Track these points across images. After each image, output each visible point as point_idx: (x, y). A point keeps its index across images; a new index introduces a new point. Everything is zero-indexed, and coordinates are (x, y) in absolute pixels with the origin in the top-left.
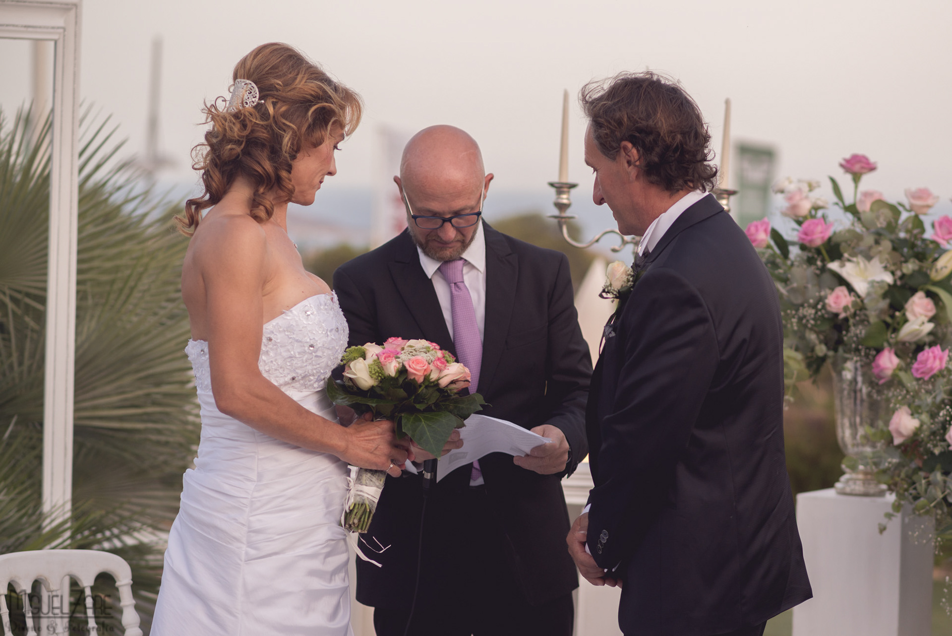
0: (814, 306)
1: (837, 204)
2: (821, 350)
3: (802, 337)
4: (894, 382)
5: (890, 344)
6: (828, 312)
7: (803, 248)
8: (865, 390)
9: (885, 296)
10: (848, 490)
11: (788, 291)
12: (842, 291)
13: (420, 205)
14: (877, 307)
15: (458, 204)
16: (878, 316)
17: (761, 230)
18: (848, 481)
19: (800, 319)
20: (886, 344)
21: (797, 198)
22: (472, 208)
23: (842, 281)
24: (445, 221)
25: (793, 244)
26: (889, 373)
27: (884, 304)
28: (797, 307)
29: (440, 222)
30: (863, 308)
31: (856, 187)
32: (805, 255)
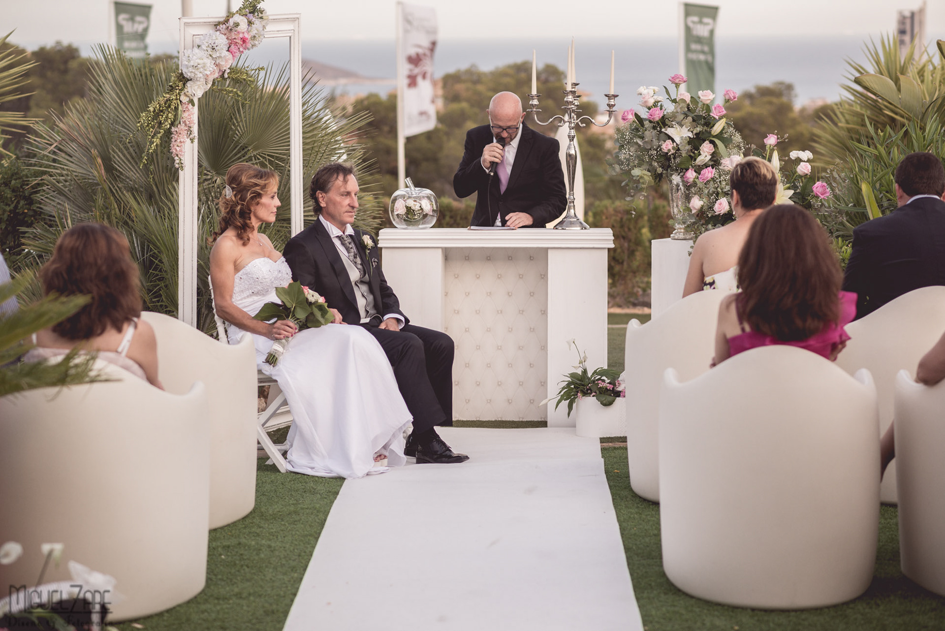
0: (656, 150)
1: (668, 99)
2: (659, 170)
3: (651, 165)
4: (694, 184)
5: (693, 167)
6: (663, 152)
7: (650, 122)
8: (682, 188)
9: (689, 143)
10: (676, 237)
11: (643, 143)
12: (669, 142)
13: (495, 122)
14: (685, 149)
15: (509, 124)
16: (686, 153)
17: (630, 113)
18: (676, 234)
19: (650, 156)
20: (690, 166)
21: (647, 97)
22: (515, 126)
23: (670, 138)
24: (504, 129)
25: (646, 120)
26: (691, 180)
27: (688, 147)
28: (648, 150)
29: (502, 130)
30: (678, 149)
31: (677, 90)
32: (652, 125)
